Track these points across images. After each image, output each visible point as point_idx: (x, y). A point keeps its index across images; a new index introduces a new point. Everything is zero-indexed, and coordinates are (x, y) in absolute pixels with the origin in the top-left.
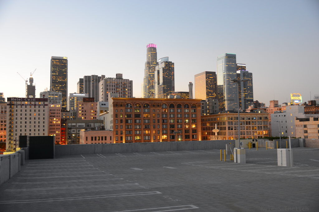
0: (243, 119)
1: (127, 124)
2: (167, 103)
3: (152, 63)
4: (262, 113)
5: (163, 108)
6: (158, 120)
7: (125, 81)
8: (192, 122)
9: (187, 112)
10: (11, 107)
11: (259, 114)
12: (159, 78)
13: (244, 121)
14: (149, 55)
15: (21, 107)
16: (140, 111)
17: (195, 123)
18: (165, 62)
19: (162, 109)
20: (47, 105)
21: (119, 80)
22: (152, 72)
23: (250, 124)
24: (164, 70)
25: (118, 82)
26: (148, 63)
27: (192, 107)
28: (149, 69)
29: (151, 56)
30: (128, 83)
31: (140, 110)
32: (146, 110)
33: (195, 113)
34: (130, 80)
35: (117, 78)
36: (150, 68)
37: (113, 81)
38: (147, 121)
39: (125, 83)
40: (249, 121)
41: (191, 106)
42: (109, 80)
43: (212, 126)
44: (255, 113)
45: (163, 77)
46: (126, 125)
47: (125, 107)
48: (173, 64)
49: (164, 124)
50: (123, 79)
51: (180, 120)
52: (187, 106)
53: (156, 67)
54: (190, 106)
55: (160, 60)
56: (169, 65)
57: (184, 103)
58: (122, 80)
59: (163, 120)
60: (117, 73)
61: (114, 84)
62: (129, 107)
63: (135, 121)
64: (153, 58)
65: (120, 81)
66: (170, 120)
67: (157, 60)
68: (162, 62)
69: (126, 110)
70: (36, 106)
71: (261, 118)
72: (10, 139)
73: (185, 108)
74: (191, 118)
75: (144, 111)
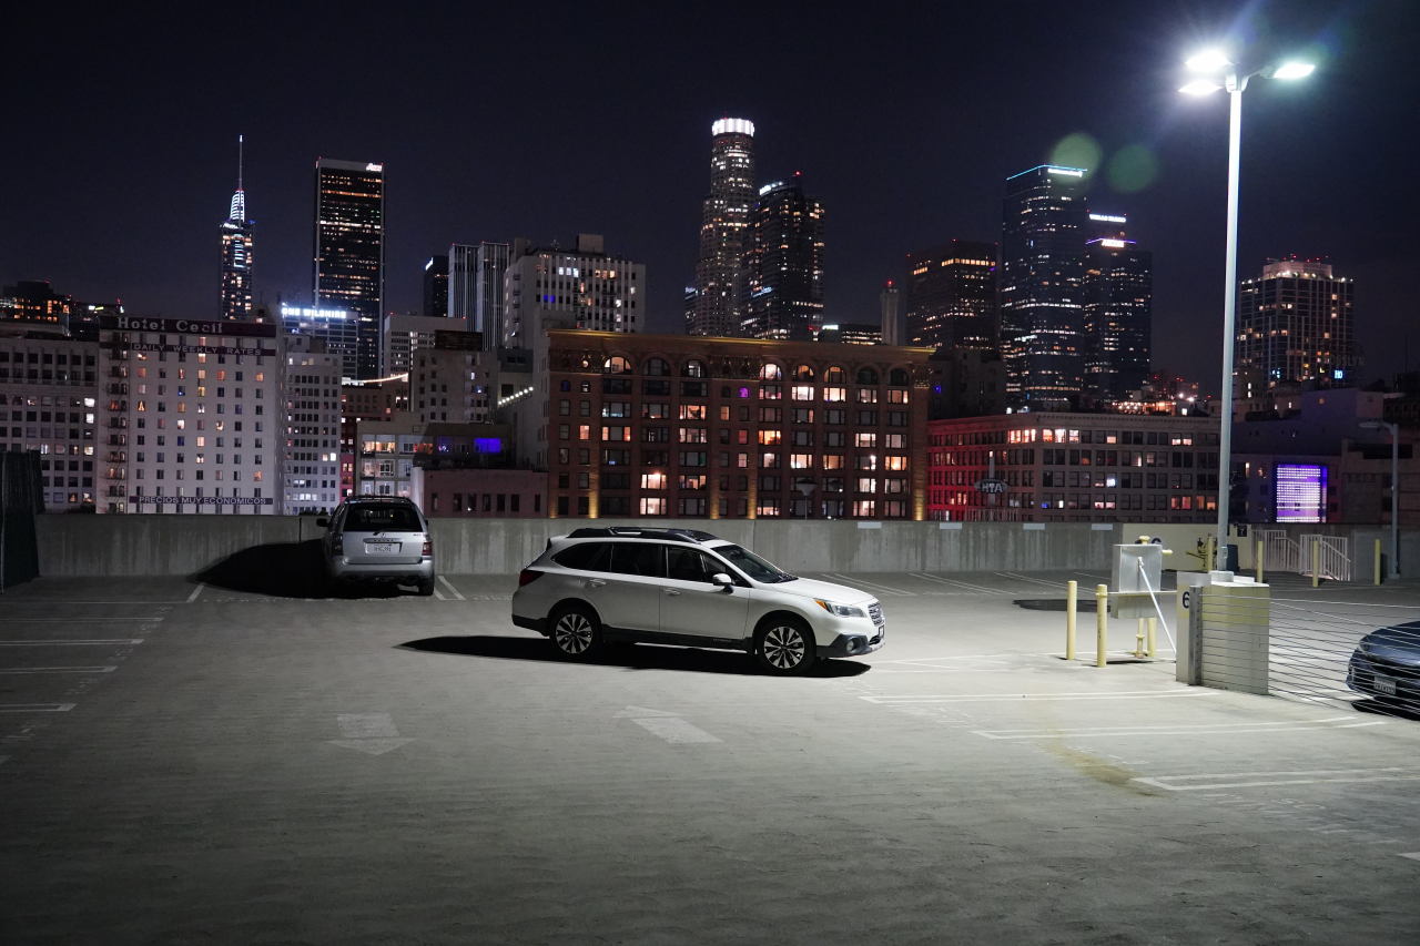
1: (608, 445)
3: (731, 200)
4: (1197, 418)
5: (764, 381)
7: (612, 267)
8: (888, 444)
9: (868, 401)
10: (116, 356)
13: (1113, 447)
15: (161, 359)
17: (901, 452)
19: (760, 385)
20: (272, 353)
21: (587, 259)
22: (731, 239)
25: (583, 269)
27: (891, 383)
29: (731, 170)
30: (627, 277)
33: (902, 407)
35: (578, 252)
37: (561, 266)
41: (887, 377)
42: (546, 259)
43: (974, 468)
44: (1164, 417)
46: (602, 449)
47: (604, 373)
49: (765, 448)
51: (836, 436)
52: (868, 377)
54: (884, 374)
56: (803, 211)
57: (857, 363)
58: (602, 260)
61: (568, 278)
62: (620, 369)
63: (644, 432)
65: (591, 267)
69: (606, 383)
70: (226, 357)
72: (113, 492)
73: (861, 385)
74: (883, 429)
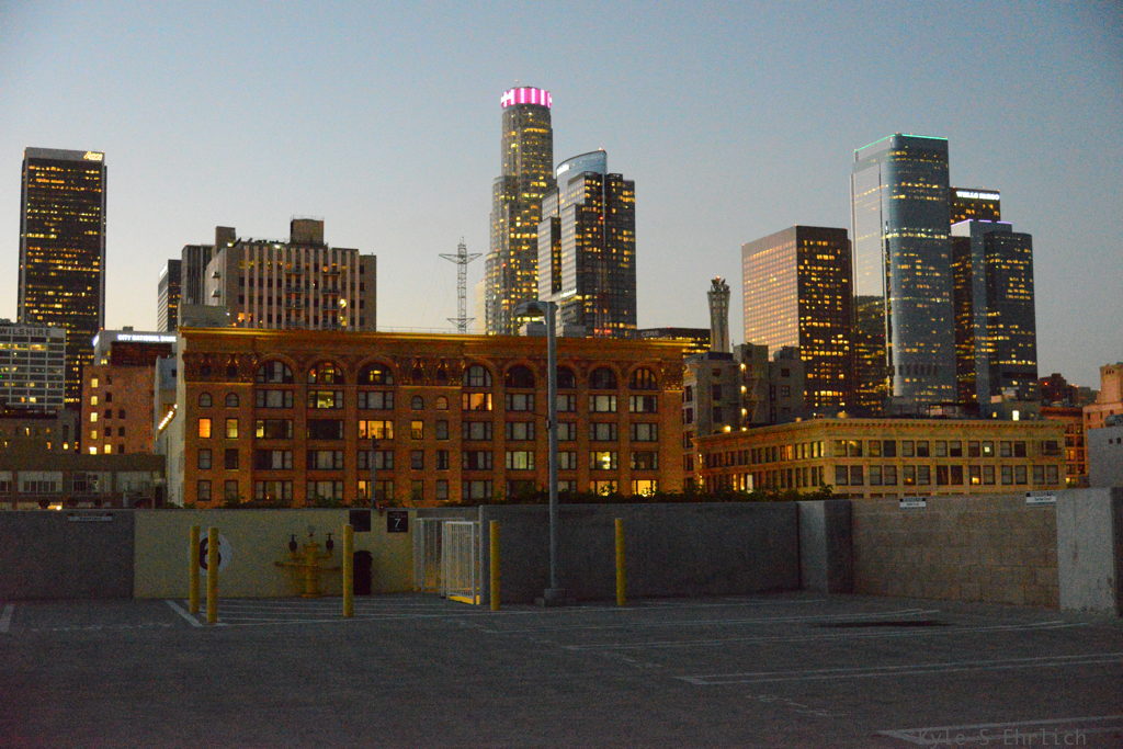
0: (924, 452)
1: (266, 474)
2: (492, 359)
3: (528, 183)
4: (1030, 422)
5: (469, 389)
6: (441, 452)
7: (335, 261)
8: (633, 464)
9: (606, 409)
11: (1015, 426)
12: (559, 259)
13: (926, 461)
14: (513, 145)
16: (339, 404)
17: (651, 474)
18: (587, 178)
19: (463, 391)
21: (302, 251)
22: (527, 230)
23: (961, 483)
24: (584, 217)
25: (298, 263)
26: (509, 185)
27: (633, 386)
28: (512, 212)
29: (525, 148)
30: (353, 271)
31: (340, 395)
32: (375, 400)
33: (650, 417)
34: (362, 253)
35: (293, 242)
36: (515, 208)
37: (270, 259)
38: (377, 460)
39: (335, 268)
40: (957, 461)
41: (628, 381)
42: (252, 251)
44: (987, 422)
45: (580, 251)
46: (255, 481)
47: (256, 382)
48: (631, 186)
49: (473, 474)
50: (325, 248)
51: (564, 456)
52: (603, 380)
53: (544, 204)
54: (624, 376)
55: (565, 168)
56: (609, 193)
57: (590, 362)
58: (321, 251)
59: (472, 456)
60: (297, 218)
61: (279, 275)
62: (278, 378)
63: (311, 456)
64: (535, 157)
65: (307, 260)
66: (508, 455)
67: (550, 167)
68: (576, 174)
69: (261, 394)
71: (1020, 450)
73: (595, 391)
74: (625, 444)
75: (362, 404)
